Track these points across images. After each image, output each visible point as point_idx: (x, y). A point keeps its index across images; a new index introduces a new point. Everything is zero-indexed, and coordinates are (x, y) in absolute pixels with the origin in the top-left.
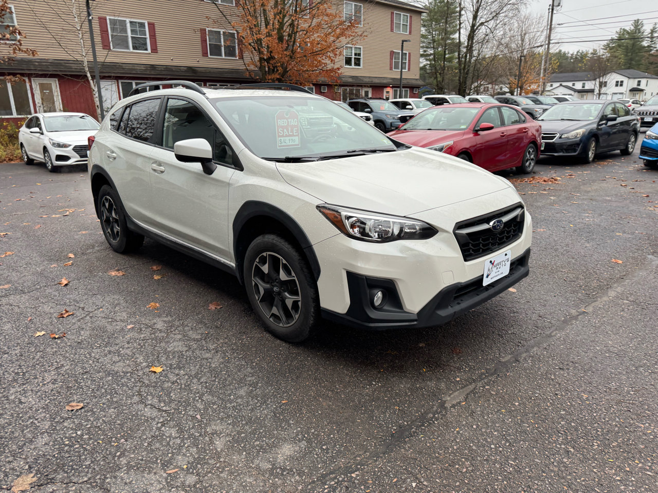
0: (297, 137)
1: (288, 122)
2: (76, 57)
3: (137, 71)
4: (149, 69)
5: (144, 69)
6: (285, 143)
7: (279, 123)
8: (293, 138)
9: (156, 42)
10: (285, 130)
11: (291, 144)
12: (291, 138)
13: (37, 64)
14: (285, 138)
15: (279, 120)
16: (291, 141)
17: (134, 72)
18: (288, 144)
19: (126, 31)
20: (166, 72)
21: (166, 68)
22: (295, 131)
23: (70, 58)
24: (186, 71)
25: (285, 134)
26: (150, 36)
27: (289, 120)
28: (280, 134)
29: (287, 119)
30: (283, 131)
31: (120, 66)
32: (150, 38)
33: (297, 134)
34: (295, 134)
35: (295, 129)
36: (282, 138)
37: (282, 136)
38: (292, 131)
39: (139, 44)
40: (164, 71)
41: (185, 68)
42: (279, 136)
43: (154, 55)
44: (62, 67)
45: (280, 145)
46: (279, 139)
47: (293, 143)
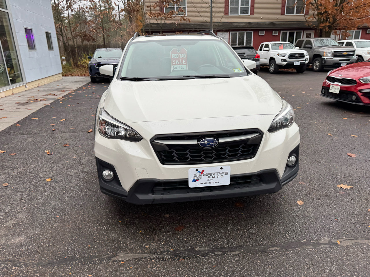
0: (186, 65)
1: (179, 55)
2: (207, 21)
3: (240, 26)
4: (247, 24)
5: (244, 24)
6: (177, 69)
7: (173, 56)
8: (183, 66)
9: (254, 9)
10: (177, 61)
11: (181, 69)
12: (181, 66)
13: (192, 25)
14: (177, 66)
15: (173, 55)
16: (181, 68)
17: (239, 27)
18: (179, 69)
19: (238, 4)
20: (257, 26)
21: (258, 23)
22: (184, 62)
23: (204, 21)
24: (268, 25)
25: (177, 63)
26: (251, 5)
27: (180, 54)
28: (173, 63)
29: (179, 54)
30: (176, 61)
31: (232, 24)
32: (251, 7)
33: (185, 63)
34: (184, 63)
35: (184, 60)
36: (175, 66)
37: (175, 65)
38: (182, 62)
39: (244, 11)
40: (256, 25)
41: (269, 23)
42: (173, 65)
43: (252, 16)
44: (203, 26)
45: (173, 70)
46: (173, 66)
47: (182, 69)
